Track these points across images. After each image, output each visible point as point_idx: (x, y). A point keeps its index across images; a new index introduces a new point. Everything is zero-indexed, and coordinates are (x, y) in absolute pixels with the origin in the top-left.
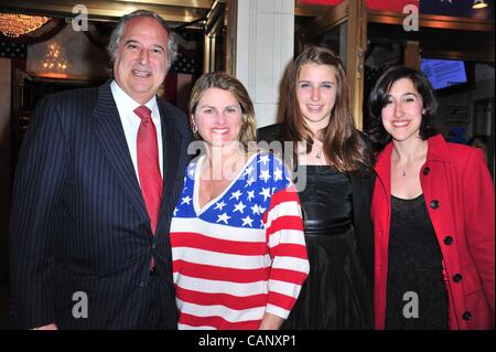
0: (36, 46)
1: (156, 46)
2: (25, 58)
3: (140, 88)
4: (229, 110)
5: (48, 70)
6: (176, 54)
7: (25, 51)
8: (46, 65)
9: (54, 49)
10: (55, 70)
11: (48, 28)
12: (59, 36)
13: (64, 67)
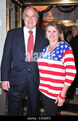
0: (45, 13)
1: (33, 15)
2: (43, 17)
3: (30, 26)
4: (54, 32)
5: (48, 19)
6: (39, 16)
7: (43, 15)
8: (48, 18)
9: (50, 13)
10: (50, 19)
11: (49, 8)
12: (51, 10)
13: (52, 18)
